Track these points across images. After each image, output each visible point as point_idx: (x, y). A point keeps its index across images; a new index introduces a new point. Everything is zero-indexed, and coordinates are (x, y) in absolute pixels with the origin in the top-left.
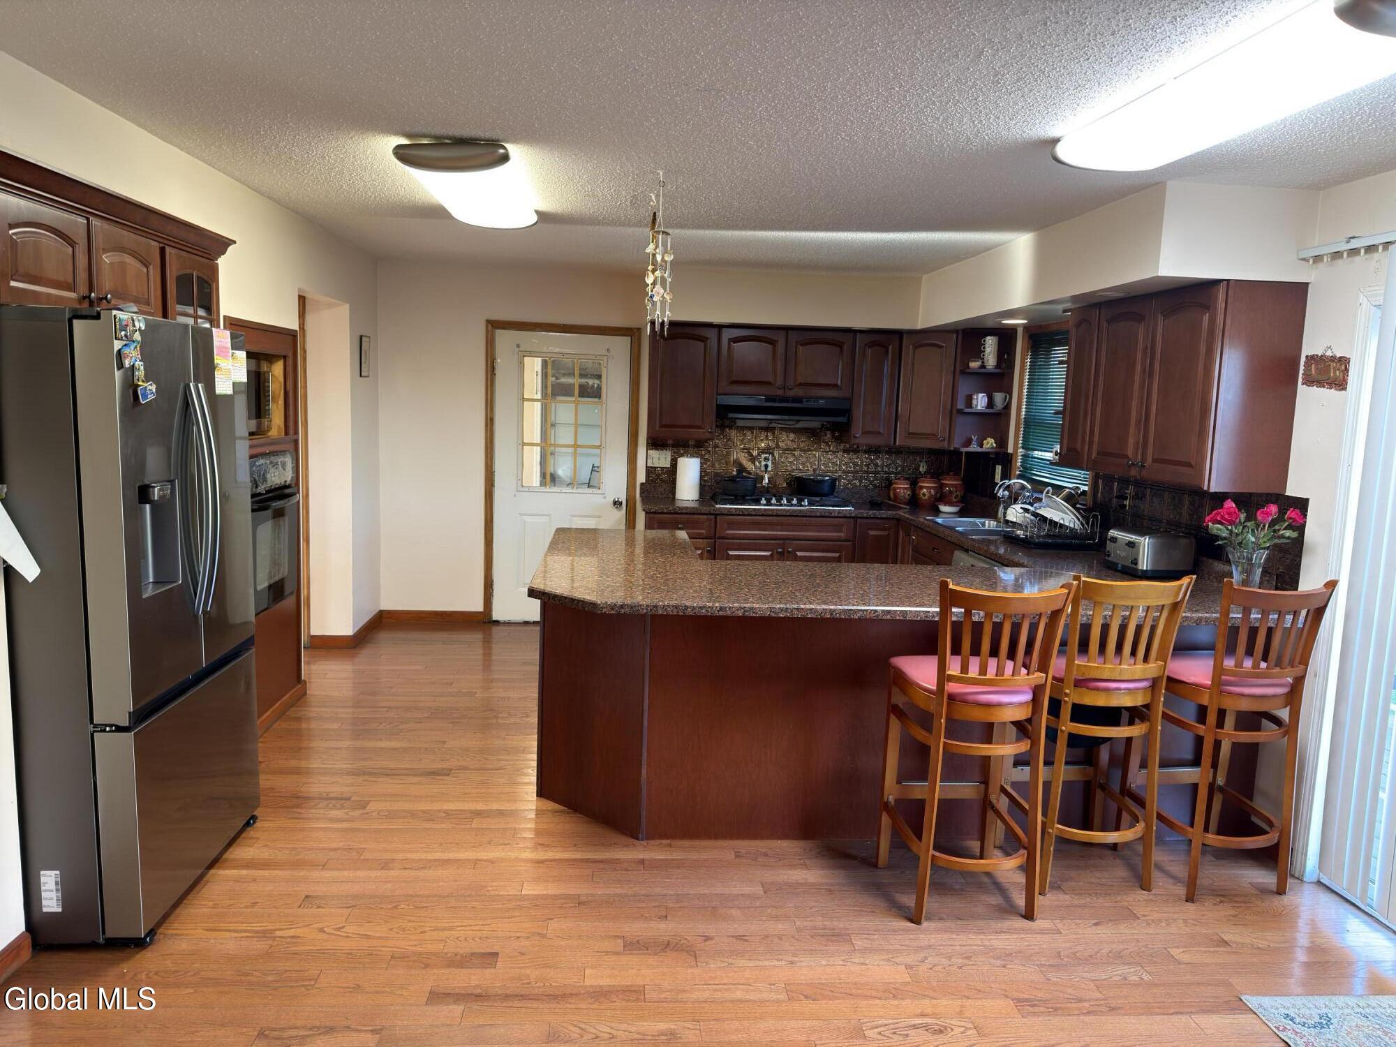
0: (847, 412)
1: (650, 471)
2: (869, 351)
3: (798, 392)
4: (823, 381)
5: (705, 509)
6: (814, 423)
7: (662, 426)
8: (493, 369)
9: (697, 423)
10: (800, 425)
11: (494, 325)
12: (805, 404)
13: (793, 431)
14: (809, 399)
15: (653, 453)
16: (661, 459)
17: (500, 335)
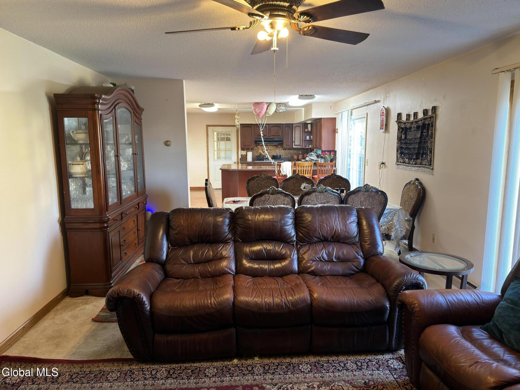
0: (282, 141)
1: (242, 155)
2: (286, 128)
3: (272, 137)
4: (277, 135)
5: (253, 162)
6: (276, 143)
7: (243, 145)
8: (208, 135)
9: (251, 145)
10: (273, 144)
11: (208, 126)
12: (274, 140)
13: (272, 146)
14: (274, 138)
15: (242, 151)
16: (244, 153)
17: (209, 128)
